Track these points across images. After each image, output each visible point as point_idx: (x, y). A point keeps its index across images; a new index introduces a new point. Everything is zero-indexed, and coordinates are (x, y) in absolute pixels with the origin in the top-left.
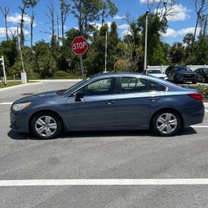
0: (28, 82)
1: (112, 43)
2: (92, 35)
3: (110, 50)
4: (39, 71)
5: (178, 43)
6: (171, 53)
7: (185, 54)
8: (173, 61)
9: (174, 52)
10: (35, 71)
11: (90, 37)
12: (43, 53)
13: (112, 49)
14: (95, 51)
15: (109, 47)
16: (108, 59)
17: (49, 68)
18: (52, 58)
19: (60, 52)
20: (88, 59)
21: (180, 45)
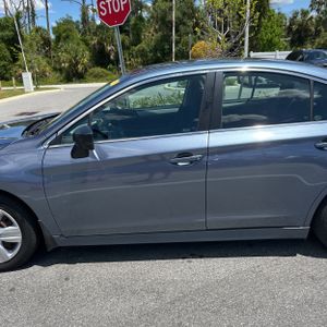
0: (36, 89)
1: (184, 14)
2: (149, 5)
3: (182, 28)
4: (61, 70)
5: (302, 11)
6: (289, 29)
7: (313, 29)
8: (292, 43)
9: (294, 28)
10: (55, 69)
11: (146, 7)
12: (67, 37)
13: (184, 24)
14: (156, 31)
15: (180, 22)
16: (177, 43)
17: (77, 63)
18: (83, 46)
19: (95, 34)
20: (143, 45)
21: (305, 13)
